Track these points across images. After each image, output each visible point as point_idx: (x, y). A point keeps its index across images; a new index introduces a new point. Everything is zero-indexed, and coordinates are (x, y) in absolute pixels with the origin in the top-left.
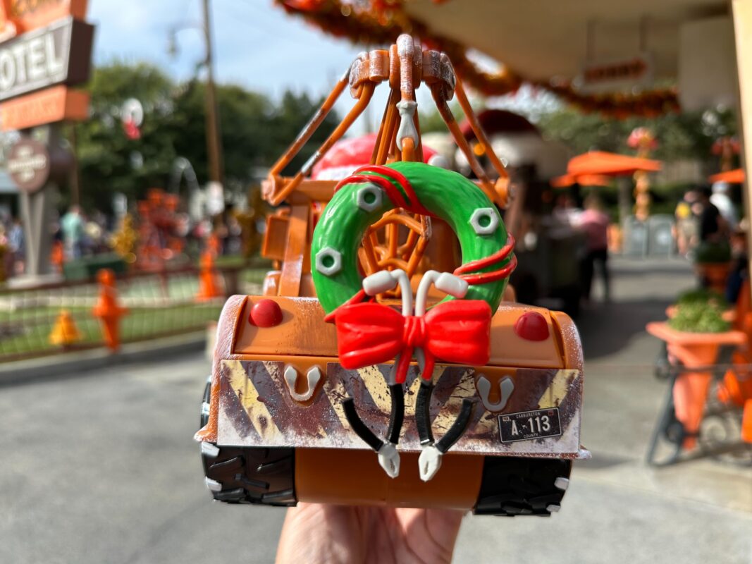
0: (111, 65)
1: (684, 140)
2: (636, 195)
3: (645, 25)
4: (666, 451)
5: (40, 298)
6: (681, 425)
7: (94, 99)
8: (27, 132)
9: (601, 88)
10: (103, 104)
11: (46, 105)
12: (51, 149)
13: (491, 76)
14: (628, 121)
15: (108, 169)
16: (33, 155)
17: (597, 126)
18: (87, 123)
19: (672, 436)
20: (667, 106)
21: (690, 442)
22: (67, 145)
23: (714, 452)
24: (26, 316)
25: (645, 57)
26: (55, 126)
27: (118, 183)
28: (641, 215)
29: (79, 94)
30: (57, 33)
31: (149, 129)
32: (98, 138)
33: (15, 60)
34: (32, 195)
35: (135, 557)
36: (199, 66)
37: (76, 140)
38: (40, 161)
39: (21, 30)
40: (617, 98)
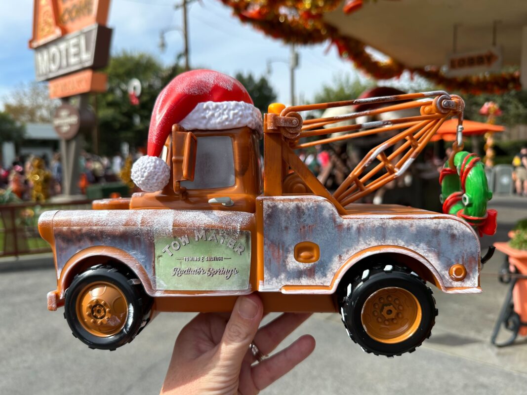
0: (121, 55)
1: (523, 110)
2: (486, 150)
3: (496, 28)
4: (505, 335)
6: (517, 315)
7: (110, 79)
8: (66, 99)
9: (461, 73)
10: (116, 81)
11: (79, 82)
12: (81, 112)
13: (382, 64)
14: (481, 97)
15: (117, 125)
16: (70, 115)
18: (105, 94)
19: (511, 324)
20: (511, 86)
21: (523, 329)
22: (92, 108)
25: (495, 51)
26: (84, 96)
27: (123, 134)
28: (489, 163)
29: (100, 75)
30: (87, 34)
31: (144, 98)
32: (110, 104)
33: (60, 52)
34: (68, 142)
36: (179, 57)
37: (97, 105)
38: (74, 119)
39: (65, 32)
40: (474, 79)
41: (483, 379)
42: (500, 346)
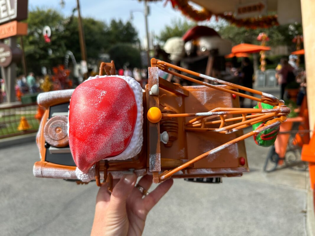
0: (36, 10)
1: (281, 37)
2: (261, 61)
4: (271, 165)
5: (12, 112)
6: (277, 155)
7: (29, 26)
9: (245, 16)
10: (34, 28)
11: (9, 29)
12: (12, 48)
13: (199, 12)
14: (257, 30)
15: (38, 56)
16: (5, 51)
17: (244, 32)
18: (28, 37)
19: (274, 160)
20: (273, 23)
21: (281, 162)
22: (19, 46)
23: (291, 165)
24: (7, 119)
25: (263, 2)
26: (13, 38)
27: (42, 62)
28: (263, 69)
29: (22, 24)
31: (54, 38)
32: (32, 43)
34: (6, 68)
35: (58, 215)
36: (74, 10)
37: (23, 44)
38: (8, 54)
40: (252, 20)
41: (260, 191)
42: (269, 172)
